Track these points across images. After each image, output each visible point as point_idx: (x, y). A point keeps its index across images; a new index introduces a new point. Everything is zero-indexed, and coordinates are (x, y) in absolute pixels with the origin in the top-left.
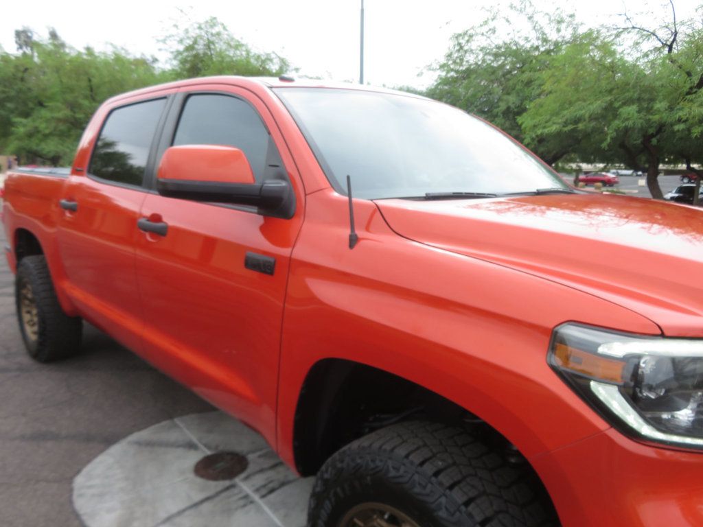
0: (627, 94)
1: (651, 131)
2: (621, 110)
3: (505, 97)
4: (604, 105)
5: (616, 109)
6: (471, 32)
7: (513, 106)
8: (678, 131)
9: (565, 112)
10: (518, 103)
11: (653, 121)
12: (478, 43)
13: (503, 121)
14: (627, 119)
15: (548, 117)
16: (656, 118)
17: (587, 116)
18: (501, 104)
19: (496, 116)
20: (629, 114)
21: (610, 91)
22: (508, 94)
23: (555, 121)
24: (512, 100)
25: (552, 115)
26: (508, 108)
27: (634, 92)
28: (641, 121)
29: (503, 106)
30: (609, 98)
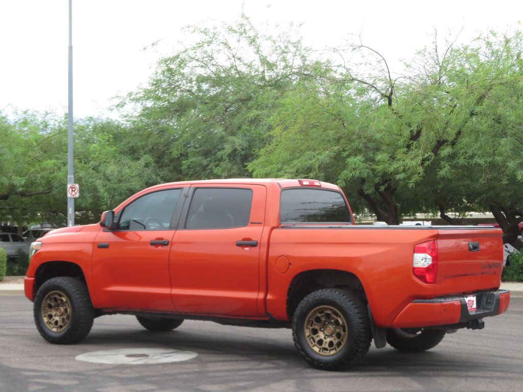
0: (353, 144)
1: (377, 180)
2: (348, 160)
3: (230, 138)
4: (332, 154)
5: (344, 159)
6: (183, 56)
7: (239, 148)
8: (400, 180)
9: (295, 162)
10: (245, 145)
11: (378, 171)
12: (192, 69)
13: (229, 165)
14: (354, 169)
15: (280, 166)
16: (380, 168)
17: (317, 166)
18: (226, 146)
19: (221, 160)
20: (355, 164)
21: (338, 140)
22: (233, 134)
23: (287, 170)
24: (239, 141)
25: (284, 163)
26: (235, 150)
27: (359, 142)
28: (368, 170)
29: (228, 149)
30: (336, 148)
